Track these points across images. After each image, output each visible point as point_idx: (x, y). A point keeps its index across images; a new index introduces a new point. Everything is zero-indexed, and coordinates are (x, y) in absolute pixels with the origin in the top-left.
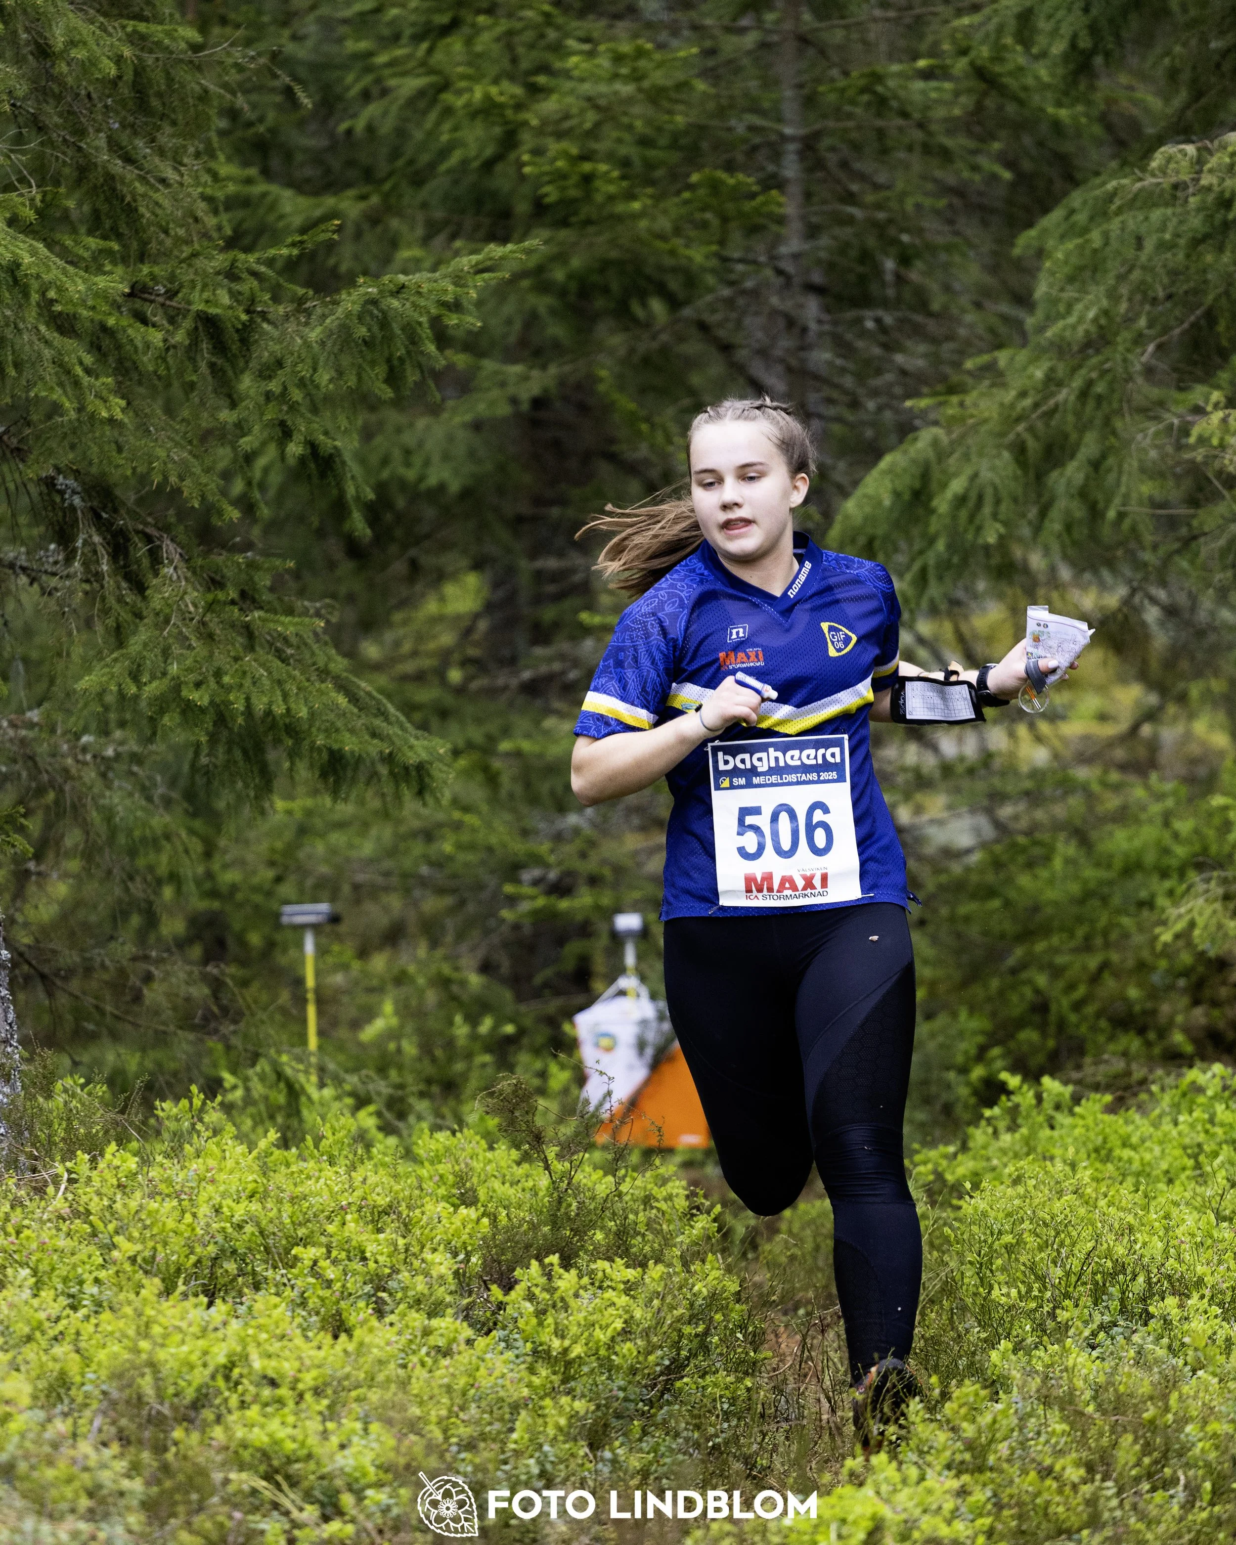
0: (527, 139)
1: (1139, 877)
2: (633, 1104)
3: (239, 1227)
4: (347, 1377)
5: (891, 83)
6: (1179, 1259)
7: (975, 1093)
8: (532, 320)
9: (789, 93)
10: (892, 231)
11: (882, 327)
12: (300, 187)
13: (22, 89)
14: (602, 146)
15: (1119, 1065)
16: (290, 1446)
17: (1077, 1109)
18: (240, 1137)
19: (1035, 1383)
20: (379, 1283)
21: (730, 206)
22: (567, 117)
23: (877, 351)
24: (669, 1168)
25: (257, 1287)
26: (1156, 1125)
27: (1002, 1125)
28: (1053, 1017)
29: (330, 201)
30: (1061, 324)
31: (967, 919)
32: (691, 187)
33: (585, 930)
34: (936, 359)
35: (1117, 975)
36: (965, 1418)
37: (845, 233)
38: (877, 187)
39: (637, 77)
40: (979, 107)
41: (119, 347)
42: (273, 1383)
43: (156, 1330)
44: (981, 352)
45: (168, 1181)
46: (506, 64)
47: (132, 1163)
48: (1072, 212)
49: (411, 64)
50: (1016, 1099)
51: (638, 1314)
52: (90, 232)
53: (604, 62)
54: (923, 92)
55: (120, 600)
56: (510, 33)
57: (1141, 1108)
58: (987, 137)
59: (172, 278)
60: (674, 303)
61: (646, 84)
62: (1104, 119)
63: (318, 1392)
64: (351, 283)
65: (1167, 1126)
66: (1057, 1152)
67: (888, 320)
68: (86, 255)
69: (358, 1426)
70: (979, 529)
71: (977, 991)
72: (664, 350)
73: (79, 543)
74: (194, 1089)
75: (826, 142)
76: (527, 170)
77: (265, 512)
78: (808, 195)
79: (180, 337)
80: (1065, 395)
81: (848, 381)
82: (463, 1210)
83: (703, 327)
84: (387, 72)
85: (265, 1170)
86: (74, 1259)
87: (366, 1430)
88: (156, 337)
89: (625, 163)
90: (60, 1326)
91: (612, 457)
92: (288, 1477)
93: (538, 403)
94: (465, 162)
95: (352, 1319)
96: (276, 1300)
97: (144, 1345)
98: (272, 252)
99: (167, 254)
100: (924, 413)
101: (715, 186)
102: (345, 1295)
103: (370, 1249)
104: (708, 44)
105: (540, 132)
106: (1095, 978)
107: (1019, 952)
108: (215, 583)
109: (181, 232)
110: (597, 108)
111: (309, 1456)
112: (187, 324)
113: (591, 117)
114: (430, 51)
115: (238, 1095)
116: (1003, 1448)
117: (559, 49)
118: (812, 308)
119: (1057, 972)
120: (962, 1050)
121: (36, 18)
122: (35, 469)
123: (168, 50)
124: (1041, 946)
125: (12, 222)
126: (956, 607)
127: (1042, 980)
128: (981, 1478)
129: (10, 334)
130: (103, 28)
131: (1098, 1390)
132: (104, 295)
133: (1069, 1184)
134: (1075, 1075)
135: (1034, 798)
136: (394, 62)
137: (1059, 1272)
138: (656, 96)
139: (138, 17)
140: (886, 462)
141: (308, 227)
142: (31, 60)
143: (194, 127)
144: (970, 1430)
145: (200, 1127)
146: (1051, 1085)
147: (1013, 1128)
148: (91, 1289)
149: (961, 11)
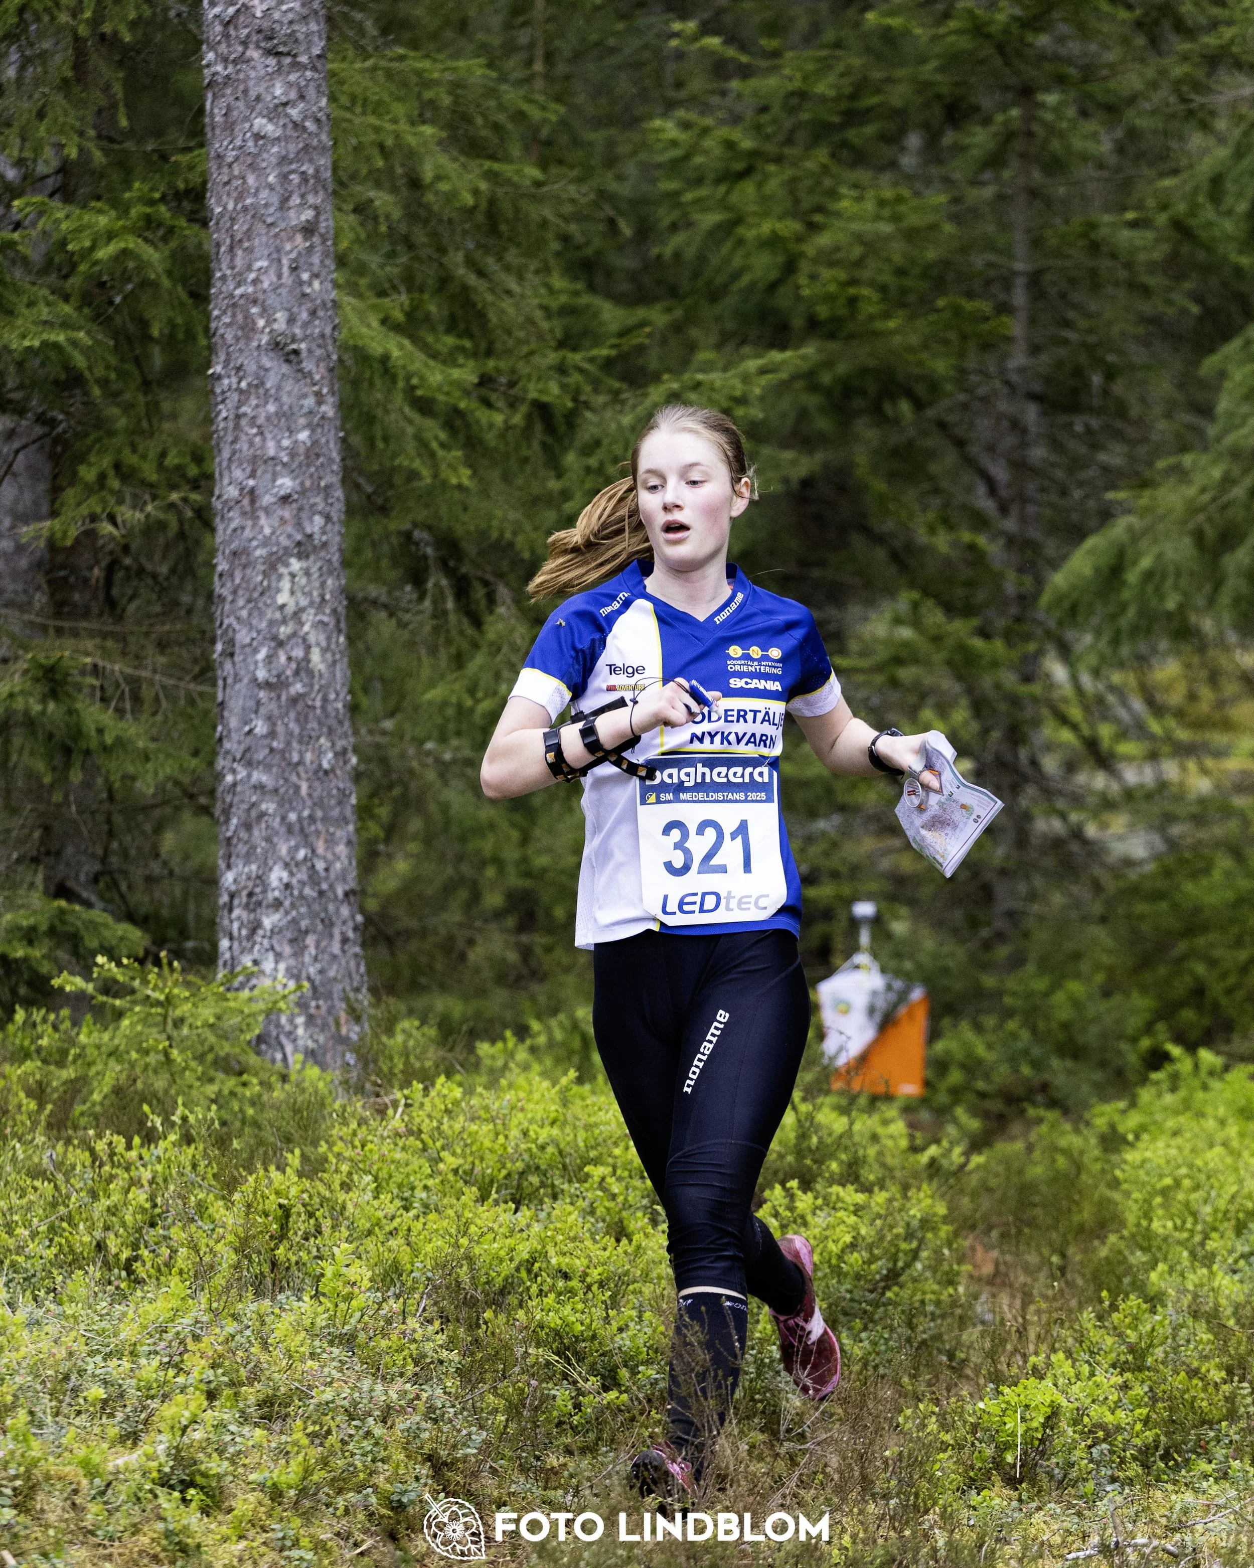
0: (805, 267)
2: (864, 1059)
3: (542, 1148)
4: (627, 1273)
5: (1104, 231)
7: (1144, 1059)
8: (803, 414)
9: (1019, 236)
10: (1100, 352)
11: (1089, 431)
12: (619, 299)
13: (397, 214)
14: (866, 274)
16: (578, 1328)
17: (1228, 1077)
18: (544, 1074)
19: (1186, 1300)
21: (968, 328)
22: (837, 249)
23: (1083, 450)
24: (892, 1112)
25: (555, 1197)
27: (1165, 1086)
28: (1208, 1000)
29: (641, 313)
30: (1235, 434)
31: (1141, 917)
32: (938, 311)
33: (827, 915)
34: (1133, 460)
36: (1129, 1326)
37: (1062, 352)
38: (1089, 316)
39: (896, 218)
40: (1174, 255)
41: (468, 426)
42: (566, 1276)
43: (473, 1229)
44: (1169, 454)
45: (486, 1109)
46: (788, 204)
47: (458, 1093)
48: (1248, 344)
49: (712, 202)
50: (1178, 1066)
51: (863, 1231)
52: (449, 331)
53: (869, 206)
54: (1131, 239)
55: (461, 633)
56: (794, 180)
58: (1180, 277)
59: (513, 371)
60: (919, 405)
61: (905, 224)
63: (601, 1285)
64: (656, 378)
66: (1210, 1111)
67: (1095, 423)
68: (445, 350)
69: (634, 1313)
70: (1161, 599)
71: (1147, 976)
72: (910, 444)
73: (430, 585)
74: (508, 1034)
75: (1048, 277)
76: (806, 292)
78: (1032, 321)
79: (517, 419)
80: (1238, 492)
81: (1059, 474)
83: (942, 426)
84: (691, 209)
85: (565, 1103)
86: (409, 1169)
87: (640, 1317)
88: (499, 419)
89: (883, 289)
90: (395, 1223)
91: (865, 530)
92: (576, 1353)
93: (807, 483)
94: (753, 284)
95: (632, 1226)
96: (570, 1208)
97: (464, 1241)
98: (595, 352)
99: (508, 352)
100: (1120, 503)
101: (957, 311)
102: (626, 1206)
104: (955, 193)
105: (815, 261)
106: (1244, 970)
107: (1182, 946)
109: (521, 334)
110: (863, 244)
111: (594, 1337)
112: (524, 409)
113: (857, 251)
114: (728, 193)
115: (542, 1040)
116: (1159, 1352)
117: (833, 194)
118: (1031, 414)
119: (1212, 963)
120: (1134, 1023)
121: (411, 155)
122: (397, 524)
123: (516, 186)
124: (1201, 942)
125: (384, 321)
126: (1142, 661)
127: (1200, 969)
128: (1141, 1376)
129: (379, 412)
130: (464, 166)
131: (1237, 1307)
132: (457, 384)
133: (1220, 1136)
134: (1225, 1048)
135: (1199, 820)
136: (697, 201)
137: (1208, 1209)
138: (912, 235)
139: (493, 157)
140: (1090, 542)
141: (622, 334)
142: (405, 191)
143: (534, 249)
144: (1132, 1337)
145: (512, 1065)
146: (1206, 1056)
147: (1173, 1089)
148: (421, 1194)
149: (1162, 175)
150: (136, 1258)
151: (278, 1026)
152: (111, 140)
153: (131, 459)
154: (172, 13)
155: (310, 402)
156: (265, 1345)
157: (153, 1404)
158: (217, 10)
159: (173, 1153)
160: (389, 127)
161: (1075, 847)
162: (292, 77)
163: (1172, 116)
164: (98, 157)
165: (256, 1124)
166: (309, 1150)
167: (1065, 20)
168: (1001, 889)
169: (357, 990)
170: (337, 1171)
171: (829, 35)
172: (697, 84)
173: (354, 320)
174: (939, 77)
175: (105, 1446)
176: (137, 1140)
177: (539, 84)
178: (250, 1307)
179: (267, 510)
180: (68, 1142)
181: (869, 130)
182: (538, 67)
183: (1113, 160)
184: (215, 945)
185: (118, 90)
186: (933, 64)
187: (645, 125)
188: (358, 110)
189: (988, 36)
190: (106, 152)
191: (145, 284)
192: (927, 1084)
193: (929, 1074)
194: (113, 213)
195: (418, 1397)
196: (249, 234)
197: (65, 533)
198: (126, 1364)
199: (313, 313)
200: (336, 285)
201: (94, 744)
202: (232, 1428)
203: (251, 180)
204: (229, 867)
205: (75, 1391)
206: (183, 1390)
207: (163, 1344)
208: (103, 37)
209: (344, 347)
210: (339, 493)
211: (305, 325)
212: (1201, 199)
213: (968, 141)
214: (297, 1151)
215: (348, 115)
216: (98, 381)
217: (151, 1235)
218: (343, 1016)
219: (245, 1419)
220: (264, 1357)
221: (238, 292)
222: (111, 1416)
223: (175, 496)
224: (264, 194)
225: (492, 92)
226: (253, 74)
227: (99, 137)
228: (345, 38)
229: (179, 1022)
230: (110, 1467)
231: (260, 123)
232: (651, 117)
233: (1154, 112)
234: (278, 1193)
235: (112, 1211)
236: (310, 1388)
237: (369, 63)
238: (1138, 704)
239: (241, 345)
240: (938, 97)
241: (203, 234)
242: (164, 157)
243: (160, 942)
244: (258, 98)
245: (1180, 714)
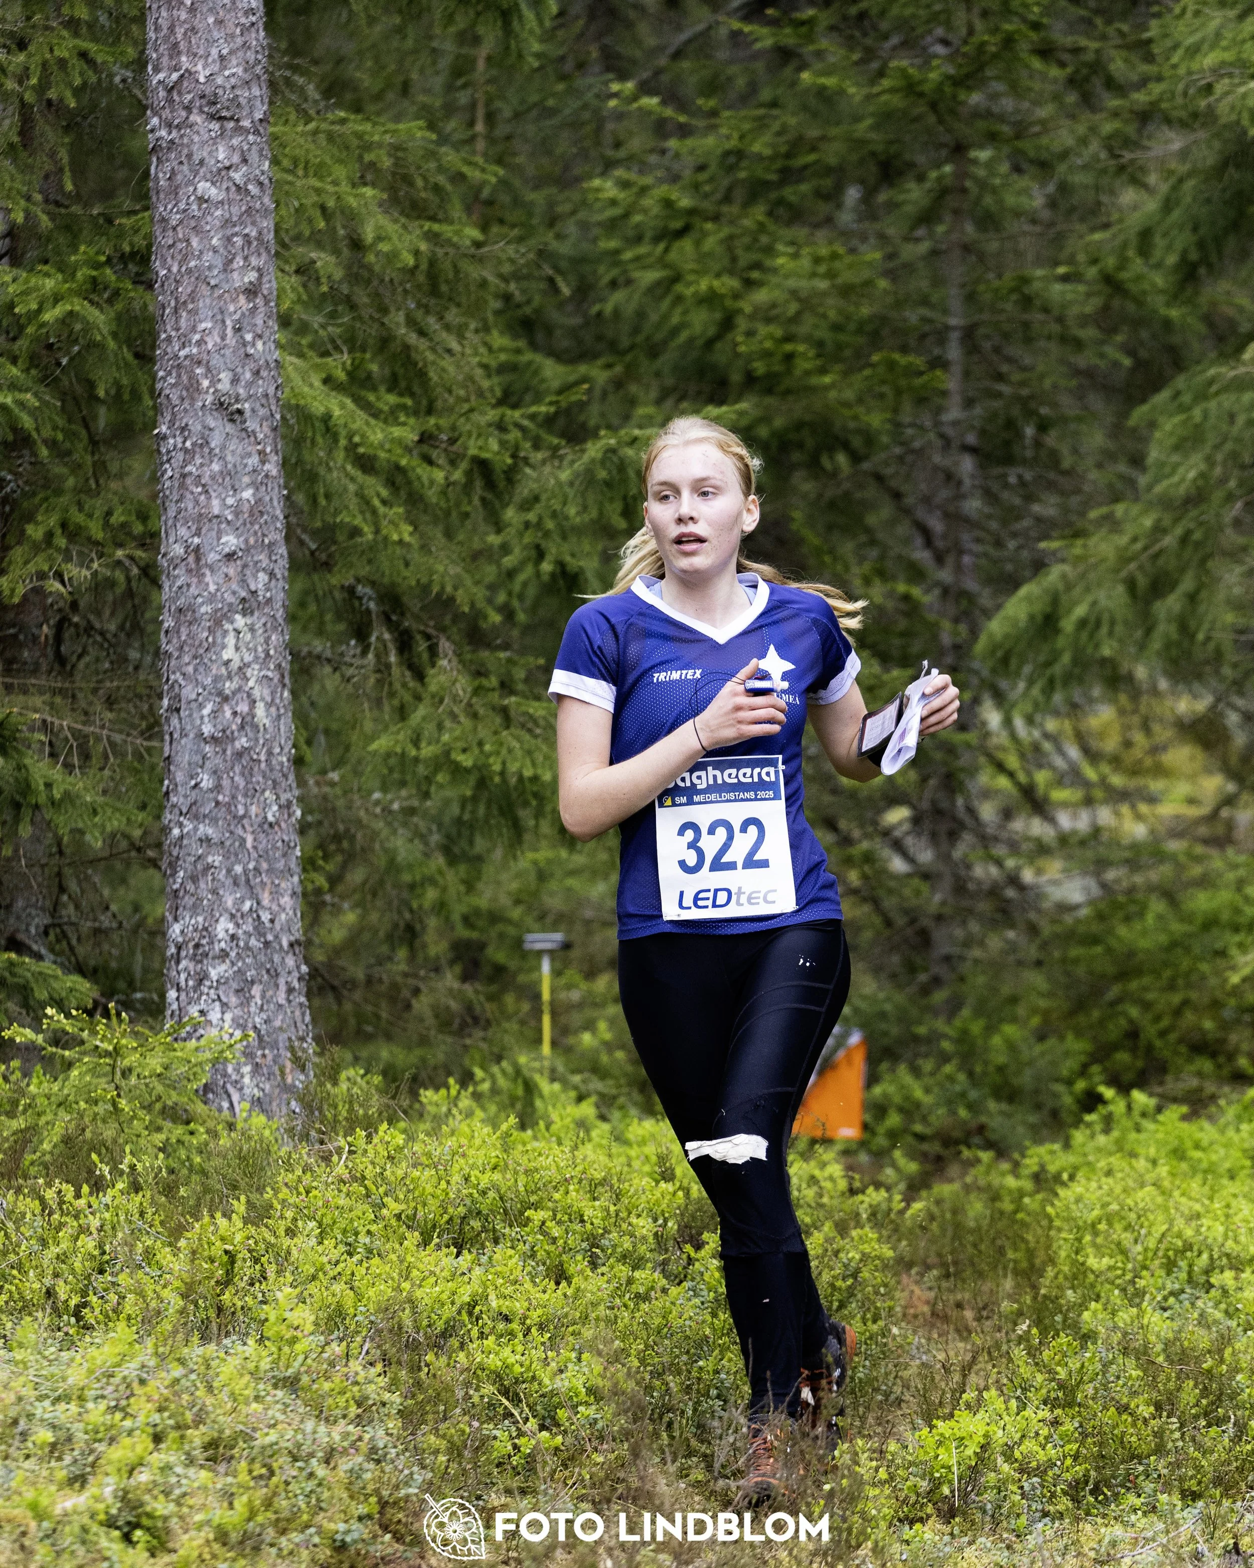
0: (742, 324)
1: (1215, 931)
3: (484, 1193)
4: (566, 1315)
5: (1037, 285)
6: (1236, 1241)
7: (1079, 1101)
9: (954, 291)
10: (1033, 405)
11: (1022, 483)
12: (560, 357)
13: (338, 274)
14: (803, 329)
15: (1194, 1083)
16: (518, 1369)
17: (1161, 1118)
18: (486, 1121)
19: (1117, 1337)
20: (593, 1241)
21: (903, 382)
22: (774, 306)
23: (1017, 501)
24: (829, 1155)
25: (496, 1242)
26: (1222, 1132)
27: (1098, 1128)
28: (1142, 1042)
29: (583, 369)
30: (1165, 483)
31: (1076, 961)
32: (873, 366)
34: (1066, 510)
35: (1195, 1009)
36: (1058, 1364)
37: (997, 404)
38: (1024, 369)
39: (831, 275)
40: (1106, 308)
41: (409, 483)
42: (507, 1319)
43: (415, 1273)
44: (1100, 505)
45: (429, 1155)
46: (726, 262)
47: (400, 1139)
48: (1177, 394)
49: (651, 260)
50: (1111, 1108)
52: (390, 390)
53: (805, 263)
54: (1063, 293)
55: (404, 685)
56: (731, 238)
57: (1211, 1119)
58: (1113, 330)
59: (453, 428)
60: (856, 458)
61: (839, 281)
62: (1208, 320)
63: (542, 1327)
64: (595, 436)
65: (1231, 1133)
66: (1142, 1151)
67: (1028, 476)
68: (386, 408)
69: (573, 1355)
70: (1097, 646)
71: (1082, 1019)
72: (847, 494)
73: (373, 639)
74: (451, 1081)
75: (982, 331)
76: (742, 349)
77: (521, 617)
78: (967, 374)
79: (458, 475)
80: (1168, 541)
81: (994, 525)
82: (663, 1185)
83: (879, 478)
84: (631, 267)
85: (506, 1147)
86: (351, 1215)
88: (439, 476)
89: (819, 345)
90: (339, 1268)
94: (691, 340)
95: (572, 1269)
96: (510, 1252)
97: (406, 1285)
98: (534, 409)
99: (451, 410)
100: (1054, 553)
101: (891, 365)
102: (567, 1249)
103: (588, 1213)
104: (890, 249)
105: (752, 317)
106: (1178, 1012)
107: (1116, 989)
108: (480, 673)
109: (462, 393)
110: (799, 300)
111: (534, 1378)
112: (464, 465)
113: (793, 308)
114: (667, 250)
115: (486, 1086)
116: (1089, 1389)
117: (769, 250)
118: (967, 465)
119: (1146, 1006)
120: (1068, 1067)
121: (351, 217)
122: (339, 578)
123: (455, 246)
124: (1134, 985)
125: (327, 381)
126: (1074, 709)
127: (1134, 1012)
128: (1071, 1412)
129: (322, 471)
130: (404, 227)
131: (1167, 1344)
132: (399, 442)
133: (1150, 1177)
134: (1159, 1090)
135: (1133, 865)
136: (637, 259)
137: (1139, 1248)
138: (846, 291)
139: (433, 219)
140: (1023, 591)
141: (564, 389)
142: (346, 252)
143: (475, 309)
144: (1062, 1373)
145: (454, 1111)
146: (1139, 1097)
147: (1107, 1131)
148: (364, 1239)
149: (1093, 230)
150: (85, 1305)
151: (225, 1075)
152: (58, 204)
153: (78, 518)
154: (117, 79)
155: (254, 461)
156: (210, 1389)
157: (100, 1447)
158: (161, 76)
159: (122, 1200)
160: (330, 188)
161: (1010, 893)
162: (235, 142)
163: (1104, 171)
164: (45, 222)
165: (204, 1173)
166: (255, 1197)
167: (997, 78)
168: (939, 935)
169: (302, 1039)
170: (282, 1217)
171: (766, 94)
172: (636, 144)
173: (297, 381)
174: (873, 136)
175: (53, 1488)
176: (85, 1189)
177: (480, 145)
178: (196, 1352)
179: (211, 568)
180: (18, 1191)
181: (804, 188)
182: (480, 127)
183: (1046, 215)
184: (163, 996)
185: (64, 156)
186: (869, 122)
187: (585, 185)
188: (300, 173)
189: (921, 95)
190: (52, 217)
191: (92, 345)
192: (865, 1127)
193: (868, 1118)
194: (60, 277)
195: (360, 1439)
196: (193, 297)
197: (13, 591)
198: (74, 1408)
199: (257, 373)
200: (279, 345)
201: (42, 799)
202: (179, 1470)
203: (195, 242)
204: (176, 919)
205: (24, 1435)
206: (130, 1433)
207: (111, 1388)
208: (49, 103)
209: (287, 407)
210: (283, 550)
211: (250, 384)
212: (1131, 253)
213: (902, 197)
214: (243, 1198)
215: (290, 178)
216: (45, 442)
217: (99, 1281)
218: (288, 1065)
219: (191, 1461)
220: (210, 1400)
221: (182, 353)
222: (60, 1459)
223: (120, 553)
224: (208, 256)
225: (431, 155)
226: (196, 138)
227: (47, 201)
228: (287, 102)
229: (127, 1073)
230: (58, 1510)
231: (203, 187)
232: (590, 177)
233: (1085, 167)
234: (223, 1239)
235: (62, 1258)
236: (254, 1430)
237: (312, 126)
238: (1074, 752)
239: (186, 405)
240: (873, 154)
241: (148, 296)
242: (110, 221)
243: (109, 994)
244: (202, 162)
245: (1116, 761)
